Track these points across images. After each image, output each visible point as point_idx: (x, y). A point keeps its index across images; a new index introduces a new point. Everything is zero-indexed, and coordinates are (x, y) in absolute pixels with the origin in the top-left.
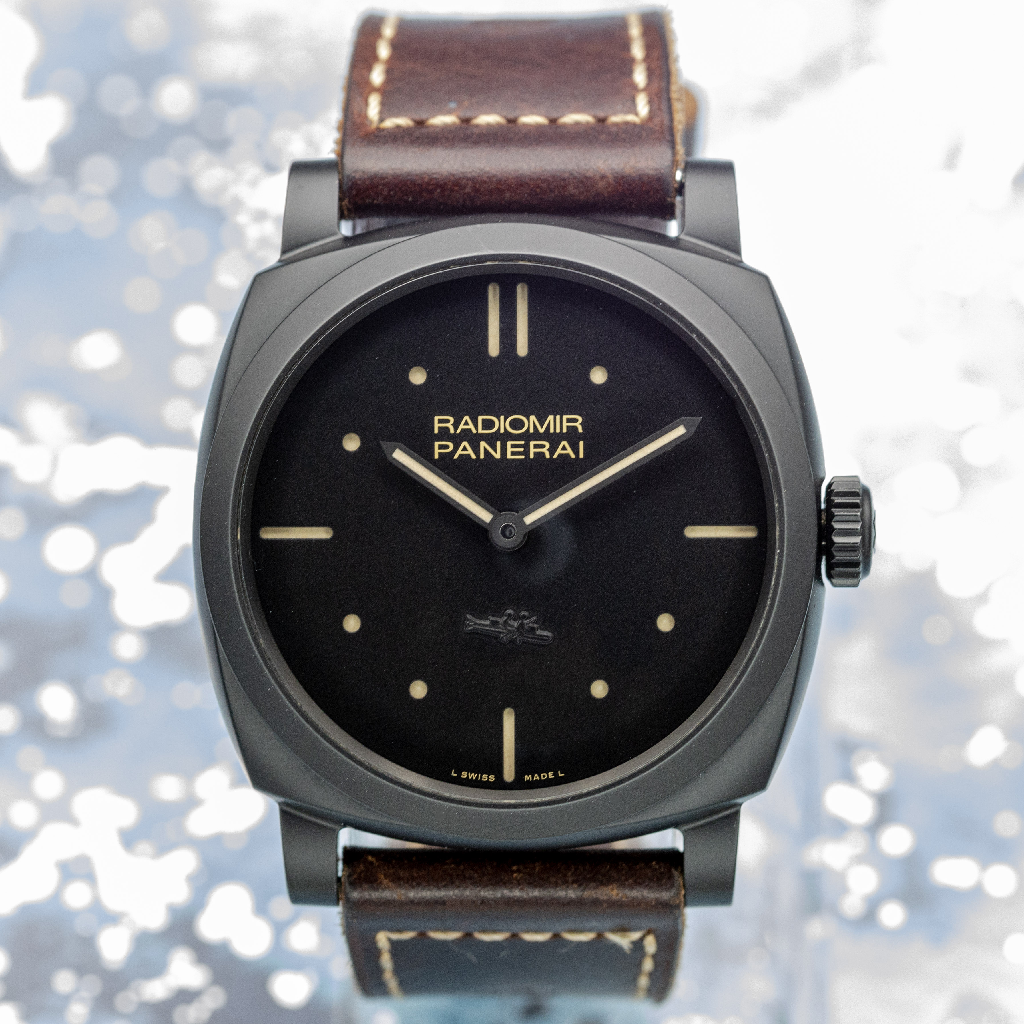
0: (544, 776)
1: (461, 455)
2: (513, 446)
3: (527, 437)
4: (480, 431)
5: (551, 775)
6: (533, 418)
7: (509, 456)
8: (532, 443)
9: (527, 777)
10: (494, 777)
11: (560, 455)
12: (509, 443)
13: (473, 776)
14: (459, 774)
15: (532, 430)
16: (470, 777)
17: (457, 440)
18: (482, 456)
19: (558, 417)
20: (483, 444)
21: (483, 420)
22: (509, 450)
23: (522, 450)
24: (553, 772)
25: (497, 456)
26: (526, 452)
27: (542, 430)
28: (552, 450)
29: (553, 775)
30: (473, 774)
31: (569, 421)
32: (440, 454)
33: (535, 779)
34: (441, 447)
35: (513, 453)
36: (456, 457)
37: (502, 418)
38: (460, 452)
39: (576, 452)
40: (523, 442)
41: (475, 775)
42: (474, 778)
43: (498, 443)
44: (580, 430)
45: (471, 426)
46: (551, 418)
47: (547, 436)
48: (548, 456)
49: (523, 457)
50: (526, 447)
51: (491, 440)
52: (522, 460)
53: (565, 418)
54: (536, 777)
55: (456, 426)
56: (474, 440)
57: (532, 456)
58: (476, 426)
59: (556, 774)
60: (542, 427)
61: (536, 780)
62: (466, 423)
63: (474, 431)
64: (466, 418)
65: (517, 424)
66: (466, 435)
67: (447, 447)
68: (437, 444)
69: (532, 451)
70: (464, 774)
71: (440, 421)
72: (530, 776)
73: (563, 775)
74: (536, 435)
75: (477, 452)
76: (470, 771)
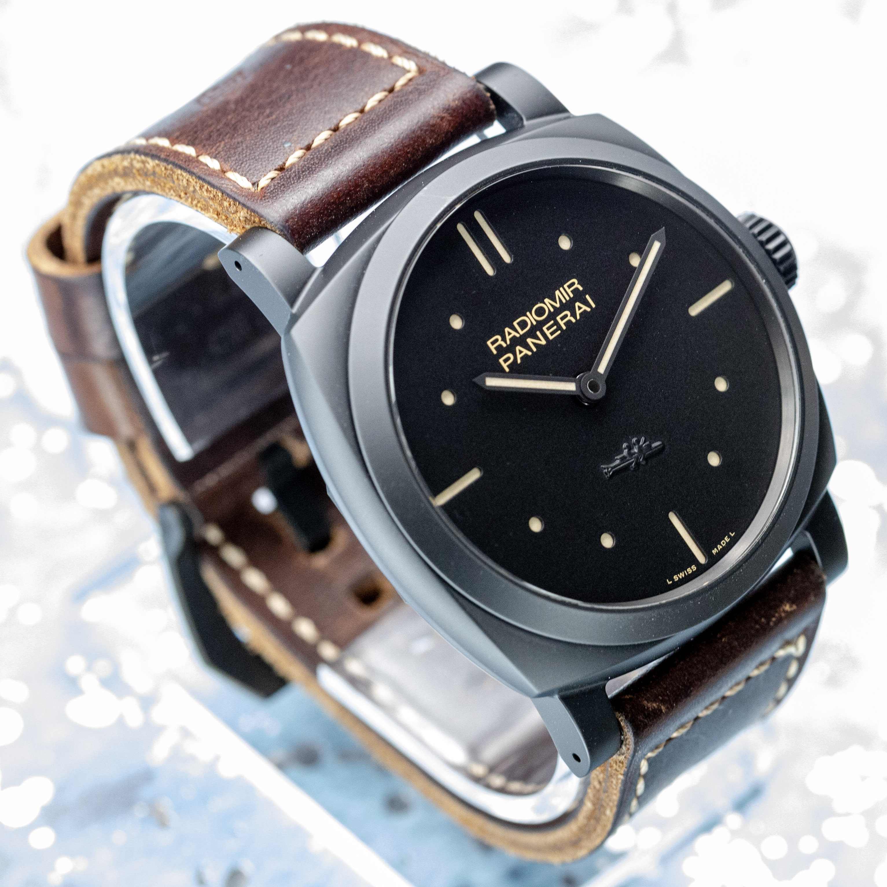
0: (723, 543)
1: (522, 358)
3: (552, 316)
4: (522, 332)
5: (727, 539)
6: (547, 300)
7: (551, 338)
8: (558, 318)
9: (714, 551)
10: (695, 566)
11: (581, 314)
12: (545, 328)
13: (682, 575)
14: (672, 580)
15: (552, 310)
16: (681, 577)
17: (511, 349)
18: (535, 350)
19: (561, 289)
20: (529, 341)
21: (518, 324)
22: (548, 333)
23: (555, 327)
24: (727, 537)
25: (543, 342)
26: (559, 328)
27: (558, 305)
28: (574, 315)
29: (728, 537)
30: (681, 574)
31: (569, 287)
32: (508, 366)
33: (719, 549)
34: (506, 361)
35: (552, 334)
36: (519, 361)
37: (528, 314)
38: (519, 356)
39: (589, 305)
40: (552, 322)
42: (683, 576)
43: (538, 333)
44: (581, 288)
45: (514, 333)
46: (557, 293)
47: (564, 307)
48: (574, 320)
49: (559, 332)
50: (556, 323)
51: (532, 333)
52: (560, 334)
53: (565, 286)
54: (720, 547)
56: (521, 341)
57: (564, 328)
58: (516, 331)
59: (729, 537)
60: (556, 302)
61: (721, 549)
62: (510, 333)
63: (518, 335)
64: (507, 330)
65: (540, 312)
66: (515, 341)
68: (501, 361)
69: (562, 323)
70: (676, 578)
71: (493, 343)
72: (715, 549)
73: (734, 533)
74: (558, 311)
75: (530, 349)
76: (677, 573)
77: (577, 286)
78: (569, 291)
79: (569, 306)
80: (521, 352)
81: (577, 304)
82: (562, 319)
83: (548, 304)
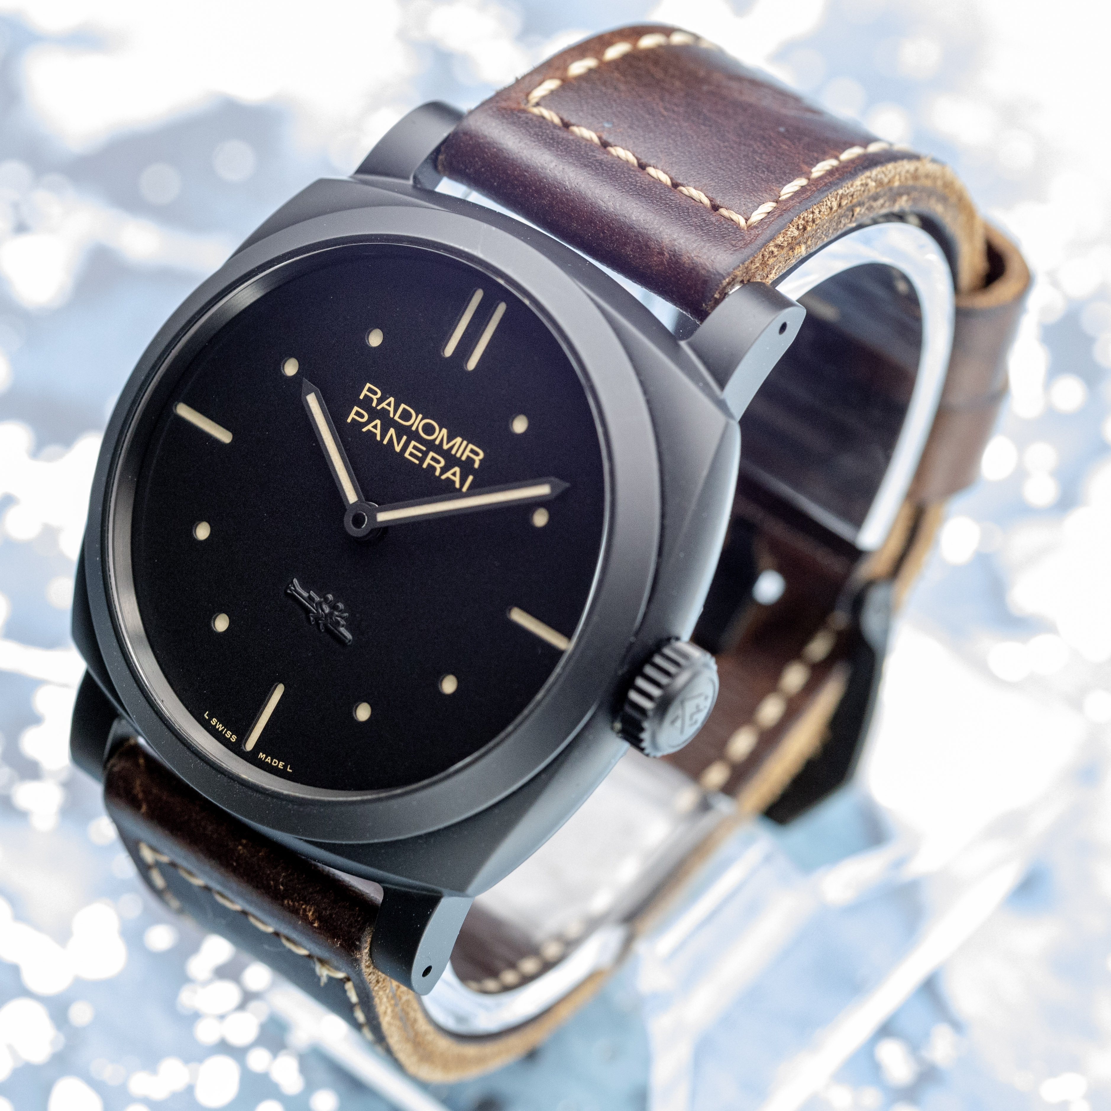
0: (275, 762)
1: (369, 431)
2: (415, 447)
3: (431, 446)
4: (396, 418)
5: (281, 765)
6: (444, 431)
7: (407, 455)
8: (431, 454)
9: (262, 756)
10: (236, 739)
11: (448, 479)
12: (413, 443)
13: (220, 727)
14: (211, 718)
15: (437, 442)
16: (217, 727)
17: (374, 414)
18: (385, 442)
19: (465, 443)
20: (392, 431)
21: (404, 409)
22: (410, 449)
23: (420, 455)
24: (284, 764)
25: (398, 449)
26: (422, 460)
27: (446, 447)
28: (444, 470)
29: (283, 766)
30: (221, 725)
31: (472, 451)
32: (353, 419)
33: (267, 760)
34: (358, 414)
35: (411, 454)
36: (364, 430)
37: (420, 416)
38: (369, 427)
39: (462, 484)
40: (424, 449)
41: (222, 727)
42: (220, 729)
43: (405, 438)
44: (476, 465)
45: (391, 409)
46: (459, 440)
47: (447, 455)
48: (437, 473)
49: (417, 462)
50: (425, 454)
51: (401, 431)
52: (415, 464)
53: (471, 446)
54: (269, 760)
55: (380, 401)
56: (388, 423)
57: (425, 466)
58: (395, 412)
59: (285, 767)
60: (448, 443)
61: (267, 762)
62: (389, 404)
63: (392, 415)
64: (392, 399)
65: (429, 429)
66: (383, 415)
67: (362, 416)
68: (356, 409)
69: (428, 461)
70: (214, 721)
71: (370, 390)
72: (264, 755)
73: (291, 771)
74: (438, 449)
75: (383, 436)
76: (220, 721)
77: (477, 460)
78: (467, 453)
79: (451, 461)
80: (375, 427)
81: (457, 469)
82: (433, 459)
83: (441, 434)
